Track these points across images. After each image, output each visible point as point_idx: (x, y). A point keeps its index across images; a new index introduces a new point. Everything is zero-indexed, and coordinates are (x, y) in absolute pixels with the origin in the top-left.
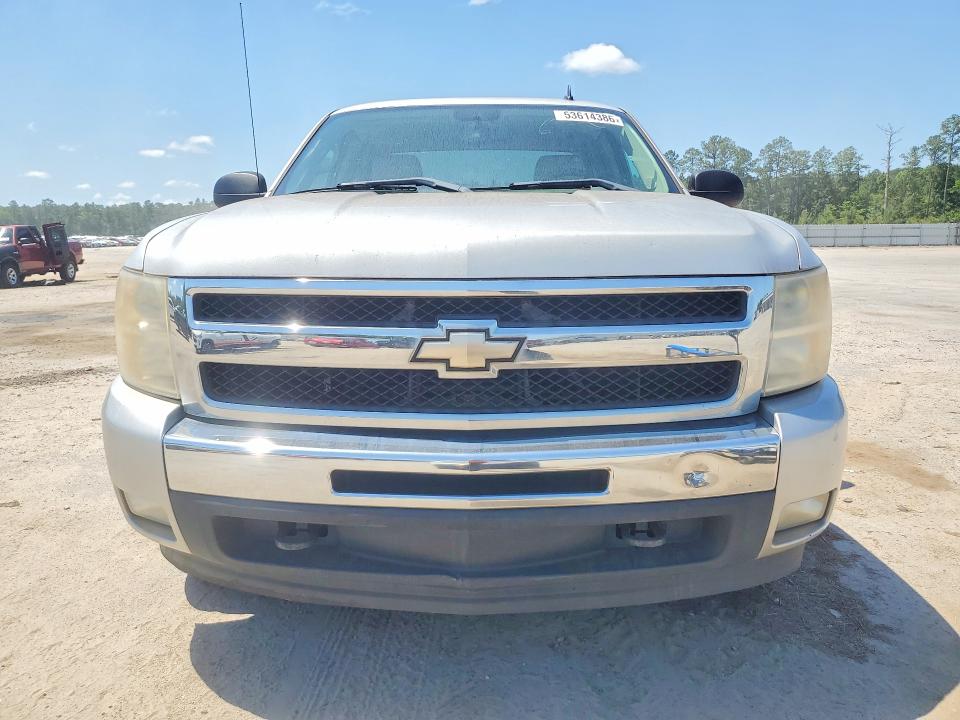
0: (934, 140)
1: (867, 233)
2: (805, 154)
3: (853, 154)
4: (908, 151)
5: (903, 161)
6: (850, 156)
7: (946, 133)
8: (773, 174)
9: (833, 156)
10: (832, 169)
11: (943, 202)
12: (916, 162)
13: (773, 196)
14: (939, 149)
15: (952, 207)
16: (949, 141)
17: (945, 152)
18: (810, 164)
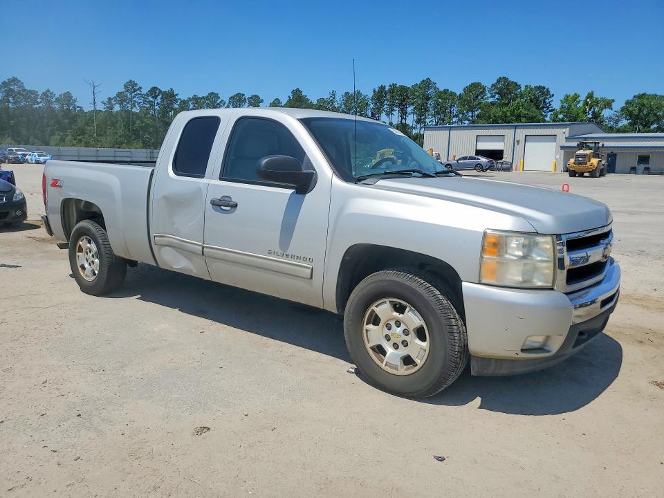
0: (119, 94)
1: (99, 154)
2: (34, 92)
3: (71, 97)
4: (106, 100)
5: (103, 106)
6: (68, 98)
7: (127, 91)
8: (10, 105)
9: (56, 96)
10: (57, 106)
11: (130, 134)
12: (112, 108)
13: (12, 122)
14: (125, 101)
15: (136, 139)
16: (129, 96)
17: (128, 103)
18: (39, 100)
